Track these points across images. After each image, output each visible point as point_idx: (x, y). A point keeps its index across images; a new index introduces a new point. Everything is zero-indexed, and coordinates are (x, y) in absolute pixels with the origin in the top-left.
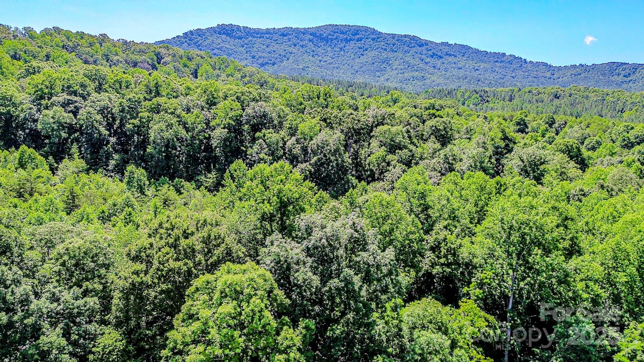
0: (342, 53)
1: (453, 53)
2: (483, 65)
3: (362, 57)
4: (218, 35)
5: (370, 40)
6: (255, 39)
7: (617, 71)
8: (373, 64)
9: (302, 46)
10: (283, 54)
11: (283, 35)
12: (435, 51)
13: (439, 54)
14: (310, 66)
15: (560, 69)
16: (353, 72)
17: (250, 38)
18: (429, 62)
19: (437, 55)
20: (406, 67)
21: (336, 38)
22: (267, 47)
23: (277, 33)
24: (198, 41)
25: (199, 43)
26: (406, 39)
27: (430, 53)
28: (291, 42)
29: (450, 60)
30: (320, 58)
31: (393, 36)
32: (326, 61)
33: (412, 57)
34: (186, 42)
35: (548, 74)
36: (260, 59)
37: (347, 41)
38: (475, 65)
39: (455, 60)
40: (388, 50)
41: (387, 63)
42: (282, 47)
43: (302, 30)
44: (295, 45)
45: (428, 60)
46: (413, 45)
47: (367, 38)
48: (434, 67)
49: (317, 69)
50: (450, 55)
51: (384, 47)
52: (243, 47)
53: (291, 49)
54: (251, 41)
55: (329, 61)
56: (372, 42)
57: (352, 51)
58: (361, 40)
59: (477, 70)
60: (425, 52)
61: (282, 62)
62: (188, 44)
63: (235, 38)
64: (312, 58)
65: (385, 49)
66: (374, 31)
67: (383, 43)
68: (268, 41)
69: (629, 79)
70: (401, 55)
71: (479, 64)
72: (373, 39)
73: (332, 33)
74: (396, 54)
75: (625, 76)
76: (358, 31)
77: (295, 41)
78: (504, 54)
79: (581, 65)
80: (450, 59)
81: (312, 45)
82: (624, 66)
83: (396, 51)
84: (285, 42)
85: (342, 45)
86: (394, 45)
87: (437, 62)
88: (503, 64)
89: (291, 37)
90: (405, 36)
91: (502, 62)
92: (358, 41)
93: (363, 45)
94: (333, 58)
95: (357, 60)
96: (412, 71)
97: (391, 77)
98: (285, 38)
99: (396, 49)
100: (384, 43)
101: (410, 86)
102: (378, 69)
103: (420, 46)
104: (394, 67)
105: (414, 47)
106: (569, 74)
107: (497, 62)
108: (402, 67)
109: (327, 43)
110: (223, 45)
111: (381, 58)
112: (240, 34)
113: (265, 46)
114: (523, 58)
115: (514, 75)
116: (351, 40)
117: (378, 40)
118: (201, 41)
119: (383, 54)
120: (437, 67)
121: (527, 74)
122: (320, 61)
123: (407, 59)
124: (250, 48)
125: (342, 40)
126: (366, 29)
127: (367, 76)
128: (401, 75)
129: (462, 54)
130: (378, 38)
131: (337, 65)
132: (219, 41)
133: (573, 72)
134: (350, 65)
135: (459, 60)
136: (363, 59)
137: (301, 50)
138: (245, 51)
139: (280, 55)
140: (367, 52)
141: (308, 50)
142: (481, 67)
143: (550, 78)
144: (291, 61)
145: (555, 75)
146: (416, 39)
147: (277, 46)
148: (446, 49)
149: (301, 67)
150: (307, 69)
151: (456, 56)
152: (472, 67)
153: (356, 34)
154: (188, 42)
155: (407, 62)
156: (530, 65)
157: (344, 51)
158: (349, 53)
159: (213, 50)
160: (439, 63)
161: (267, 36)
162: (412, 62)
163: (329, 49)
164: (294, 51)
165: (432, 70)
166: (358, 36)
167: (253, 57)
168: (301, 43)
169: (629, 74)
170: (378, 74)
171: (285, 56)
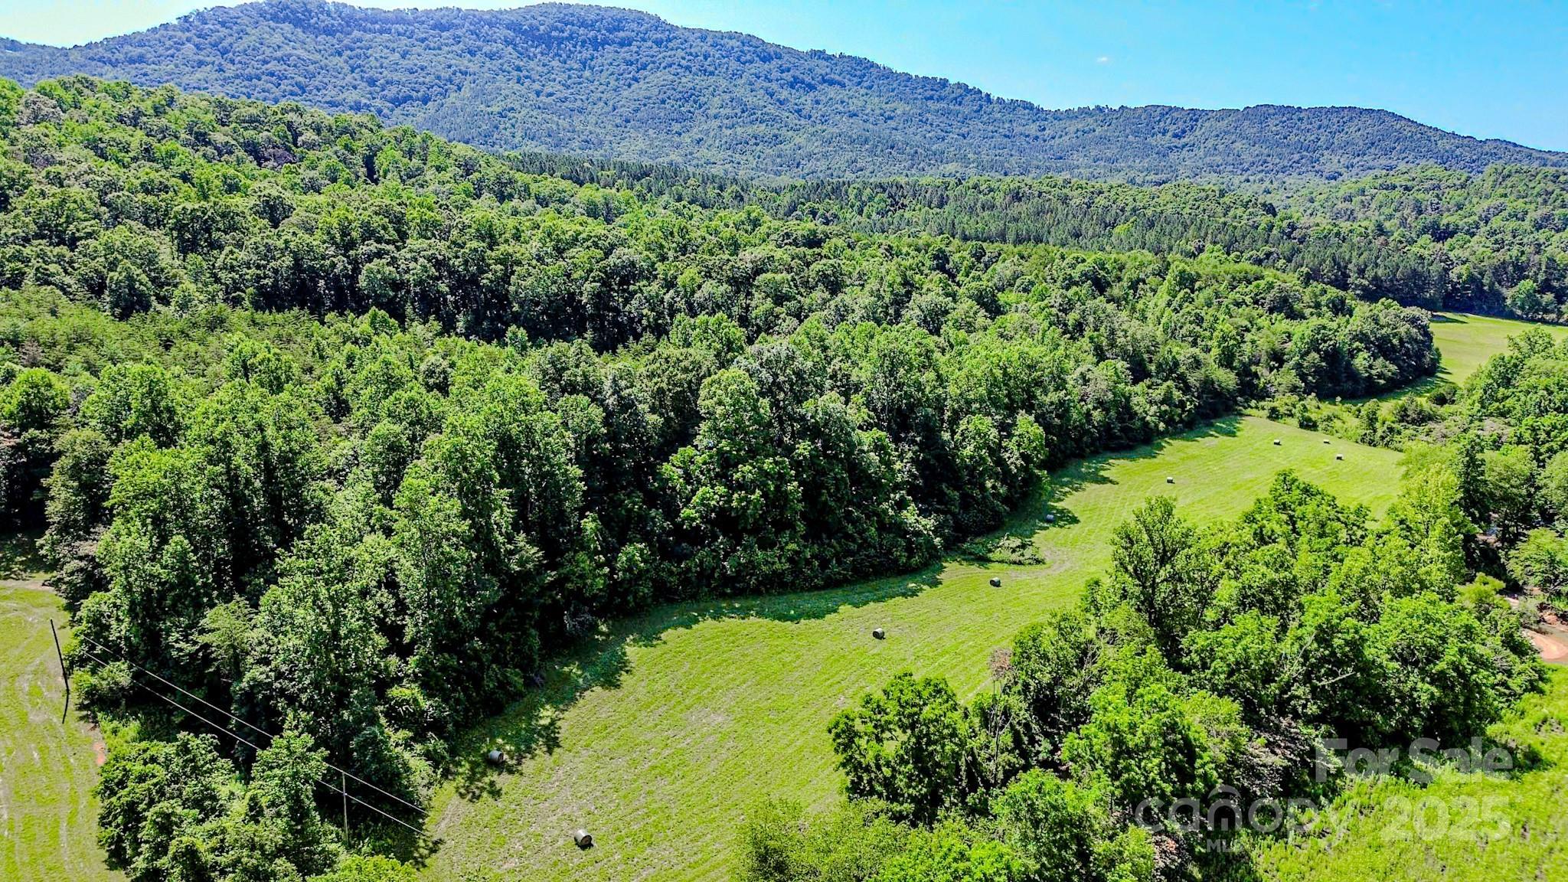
0: (587, 73)
1: (837, 78)
2: (901, 108)
3: (635, 85)
4: (272, 23)
5: (649, 43)
6: (369, 36)
7: (1162, 124)
8: (663, 102)
9: (491, 56)
10: (445, 75)
11: (443, 28)
12: (797, 73)
13: (808, 79)
14: (517, 106)
15: (1057, 116)
16: (618, 121)
17: (356, 34)
18: (786, 100)
19: (803, 82)
20: (738, 111)
21: (570, 38)
22: (403, 57)
23: (423, 23)
24: (222, 40)
25: (225, 44)
26: (734, 43)
27: (788, 77)
28: (461, 45)
29: (832, 94)
30: (537, 86)
31: (703, 35)
32: (550, 95)
33: (748, 88)
34: (189, 40)
35: (1033, 129)
36: (389, 87)
37: (596, 44)
38: (884, 106)
39: (843, 94)
40: (694, 69)
41: (695, 102)
42: (441, 58)
43: (487, 17)
44: (472, 53)
45: (784, 94)
46: (748, 57)
47: (644, 40)
48: (799, 111)
49: (534, 113)
50: (832, 83)
51: (684, 63)
52: (340, 55)
53: (465, 63)
54: (360, 40)
55: (558, 95)
56: (655, 48)
57: (611, 69)
58: (630, 45)
59: (890, 118)
60: (775, 75)
61: (445, 94)
62: (197, 46)
63: (317, 31)
64: (517, 87)
65: (688, 68)
66: (658, 24)
67: (680, 53)
68: (404, 41)
69: (1183, 141)
70: (724, 84)
71: (893, 105)
72: (658, 43)
73: (559, 25)
74: (712, 79)
75: (1176, 136)
76: (620, 21)
77: (470, 41)
78: (944, 83)
79: (1098, 108)
80: (832, 92)
81: (515, 54)
82: (1175, 115)
83: (712, 73)
84: (446, 45)
85: (586, 54)
86: (706, 58)
87: (802, 100)
88: (943, 104)
89: (459, 32)
90: (731, 36)
91: (941, 99)
92: (622, 44)
93: (635, 56)
94: (568, 87)
95: (625, 93)
96: (751, 122)
97: (707, 134)
98: (445, 34)
99: (711, 69)
100: (683, 54)
101: (751, 158)
102: (675, 116)
103: (764, 60)
104: (712, 112)
105: (751, 62)
106: (1073, 129)
107: (931, 98)
108: (728, 111)
109: (549, 47)
110: (287, 50)
111: (680, 89)
112: (329, 21)
113: (397, 55)
114: (984, 91)
115: (965, 130)
116: (605, 42)
117: (671, 45)
118: (229, 40)
119: (684, 80)
120: (804, 112)
121: (991, 128)
122: (538, 94)
123: (739, 92)
124: (358, 57)
125: (584, 42)
126: (640, 17)
127: (651, 132)
128: (729, 132)
129: (856, 80)
130: (669, 40)
131: (579, 103)
132: (277, 39)
133: (1080, 126)
134: (611, 103)
135: (851, 93)
136: (639, 90)
137: (488, 64)
138: (347, 69)
139: (439, 78)
140: (646, 73)
141: (505, 66)
142: (898, 112)
143: (1037, 138)
144: (466, 92)
145: (1047, 132)
146: (754, 43)
147: (428, 55)
148: (822, 68)
149: (496, 109)
150: (510, 115)
151: (843, 86)
152: (878, 112)
153: (618, 29)
154: (197, 40)
155: (740, 101)
156: (997, 108)
157: (592, 68)
158: (605, 74)
159: (265, 62)
160: (807, 100)
161: (401, 28)
162: (751, 100)
163: (555, 63)
164: (473, 68)
165: (793, 120)
166: (622, 34)
167: (372, 82)
168: (486, 49)
169: (1184, 132)
170: (676, 127)
171: (451, 81)
